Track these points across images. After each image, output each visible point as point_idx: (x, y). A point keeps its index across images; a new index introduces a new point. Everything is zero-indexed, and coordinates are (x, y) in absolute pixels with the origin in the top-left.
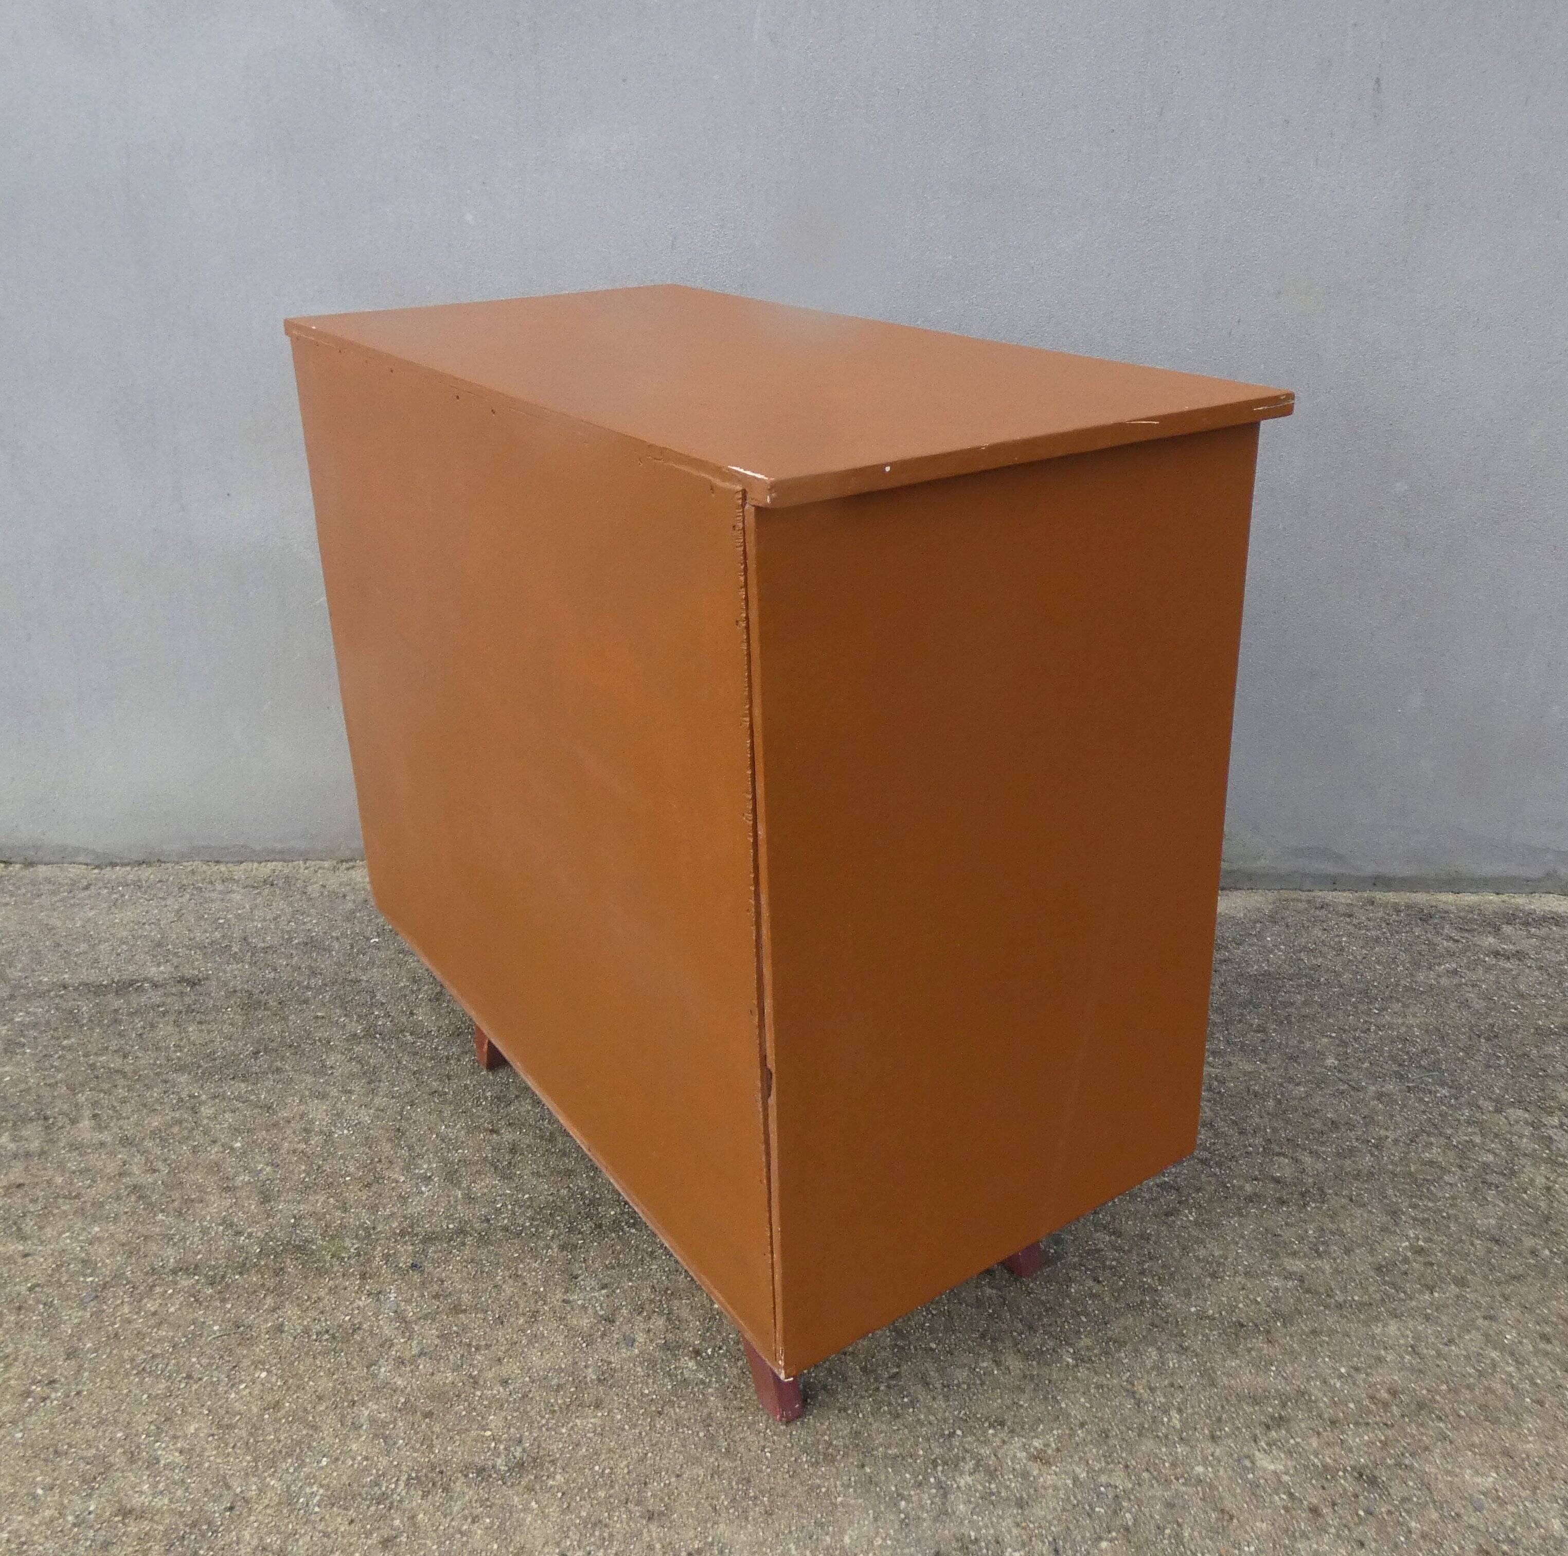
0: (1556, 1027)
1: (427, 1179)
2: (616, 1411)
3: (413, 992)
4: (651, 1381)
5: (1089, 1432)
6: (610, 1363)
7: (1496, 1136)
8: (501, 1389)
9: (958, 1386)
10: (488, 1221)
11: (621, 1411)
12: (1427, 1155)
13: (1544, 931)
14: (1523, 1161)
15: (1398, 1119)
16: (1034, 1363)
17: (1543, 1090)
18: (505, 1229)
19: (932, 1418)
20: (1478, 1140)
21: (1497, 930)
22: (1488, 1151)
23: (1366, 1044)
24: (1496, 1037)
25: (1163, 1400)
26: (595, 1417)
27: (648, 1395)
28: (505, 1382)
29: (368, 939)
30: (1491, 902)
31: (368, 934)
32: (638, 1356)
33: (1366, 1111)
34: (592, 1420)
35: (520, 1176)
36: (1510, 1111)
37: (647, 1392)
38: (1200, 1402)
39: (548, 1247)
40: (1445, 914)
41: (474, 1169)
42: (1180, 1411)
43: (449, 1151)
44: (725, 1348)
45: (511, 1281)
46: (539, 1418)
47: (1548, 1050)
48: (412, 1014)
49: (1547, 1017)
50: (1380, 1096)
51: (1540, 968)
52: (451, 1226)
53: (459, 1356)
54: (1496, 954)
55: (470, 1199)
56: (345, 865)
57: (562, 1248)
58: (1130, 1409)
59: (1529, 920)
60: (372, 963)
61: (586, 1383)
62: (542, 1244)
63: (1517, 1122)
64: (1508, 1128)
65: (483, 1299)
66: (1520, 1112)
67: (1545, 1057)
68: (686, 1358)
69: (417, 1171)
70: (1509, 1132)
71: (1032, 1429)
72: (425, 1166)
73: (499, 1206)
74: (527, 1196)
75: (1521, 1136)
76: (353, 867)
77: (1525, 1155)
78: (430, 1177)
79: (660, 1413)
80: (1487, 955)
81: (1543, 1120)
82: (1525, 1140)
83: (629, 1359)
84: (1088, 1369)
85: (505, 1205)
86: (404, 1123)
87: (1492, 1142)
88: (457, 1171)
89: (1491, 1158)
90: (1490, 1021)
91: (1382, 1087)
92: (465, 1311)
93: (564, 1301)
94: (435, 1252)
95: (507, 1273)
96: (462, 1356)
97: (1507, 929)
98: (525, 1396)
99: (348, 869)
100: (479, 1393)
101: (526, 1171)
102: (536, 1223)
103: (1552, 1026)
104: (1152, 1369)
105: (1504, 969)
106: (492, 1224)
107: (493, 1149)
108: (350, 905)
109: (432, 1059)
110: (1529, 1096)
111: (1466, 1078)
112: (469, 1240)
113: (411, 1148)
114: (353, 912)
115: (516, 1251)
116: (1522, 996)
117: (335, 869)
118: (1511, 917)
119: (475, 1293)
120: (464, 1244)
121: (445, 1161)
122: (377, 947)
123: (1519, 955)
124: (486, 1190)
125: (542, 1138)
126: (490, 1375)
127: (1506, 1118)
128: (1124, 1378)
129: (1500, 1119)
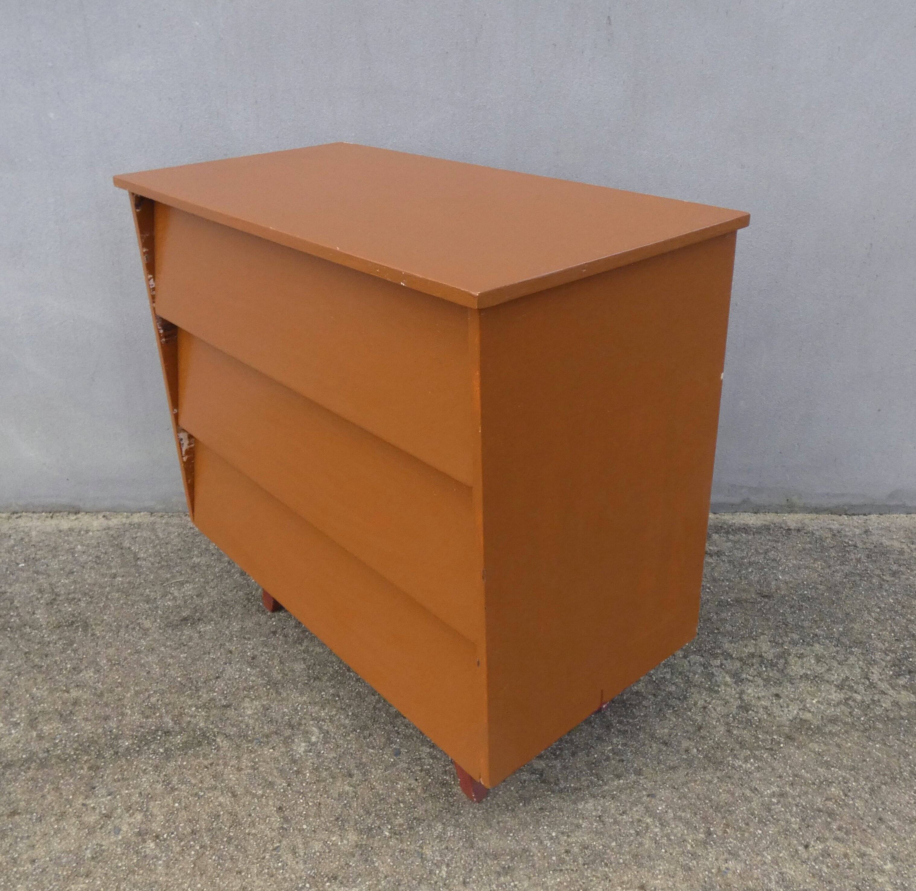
0: (731, 601)
1: (16, 724)
2: (98, 878)
3: (38, 599)
4: (124, 857)
5: (389, 882)
6: (102, 846)
7: (680, 673)
8: (30, 866)
9: (314, 853)
10: (48, 751)
11: (101, 878)
13: (737, 537)
14: (693, 690)
16: (365, 836)
17: (715, 642)
18: (58, 757)
19: (293, 876)
22: (673, 684)
25: (439, 859)
26: (84, 883)
27: (120, 867)
28: (33, 861)
29: (18, 564)
31: (18, 561)
32: (120, 840)
34: (82, 886)
35: (76, 721)
36: (692, 657)
37: (120, 865)
38: (461, 859)
39: (82, 768)
41: (48, 717)
42: (448, 865)
43: (35, 705)
44: (175, 833)
45: (52, 792)
46: (49, 885)
47: (723, 615)
48: (34, 613)
49: (727, 593)
51: (729, 562)
52: (24, 756)
53: (8, 845)
55: (40, 737)
56: (16, 516)
57: (90, 768)
58: (417, 866)
60: (17, 580)
61: (84, 860)
62: (78, 766)
63: (695, 664)
64: (688, 668)
65: (33, 805)
66: (698, 658)
67: (721, 620)
68: (150, 841)
69: (12, 720)
70: (689, 671)
71: (354, 882)
72: (18, 716)
73: (57, 741)
74: (76, 734)
75: (695, 674)
76: (20, 517)
77: (695, 686)
78: (19, 723)
79: (125, 879)
81: (711, 662)
82: (697, 676)
83: (115, 843)
84: (397, 839)
85: (61, 741)
86: (12, 688)
87: (677, 677)
88: (36, 718)
89: (674, 688)
92: (19, 814)
93: (84, 805)
94: (10, 774)
95: (52, 787)
96: (11, 845)
98: (44, 870)
99: (17, 518)
100: (15, 870)
101: (80, 717)
102: (78, 752)
103: (729, 600)
104: (437, 837)
106: (50, 754)
107: (63, 703)
108: (12, 542)
109: (39, 643)
110: (706, 646)
112: (33, 765)
113: (12, 704)
114: (13, 546)
115: (61, 772)
117: (9, 518)
119: (28, 802)
120: (29, 768)
121: (30, 712)
122: (22, 569)
124: (52, 731)
125: (95, 694)
126: (25, 857)
127: (689, 662)
128: (418, 845)
129: (685, 662)
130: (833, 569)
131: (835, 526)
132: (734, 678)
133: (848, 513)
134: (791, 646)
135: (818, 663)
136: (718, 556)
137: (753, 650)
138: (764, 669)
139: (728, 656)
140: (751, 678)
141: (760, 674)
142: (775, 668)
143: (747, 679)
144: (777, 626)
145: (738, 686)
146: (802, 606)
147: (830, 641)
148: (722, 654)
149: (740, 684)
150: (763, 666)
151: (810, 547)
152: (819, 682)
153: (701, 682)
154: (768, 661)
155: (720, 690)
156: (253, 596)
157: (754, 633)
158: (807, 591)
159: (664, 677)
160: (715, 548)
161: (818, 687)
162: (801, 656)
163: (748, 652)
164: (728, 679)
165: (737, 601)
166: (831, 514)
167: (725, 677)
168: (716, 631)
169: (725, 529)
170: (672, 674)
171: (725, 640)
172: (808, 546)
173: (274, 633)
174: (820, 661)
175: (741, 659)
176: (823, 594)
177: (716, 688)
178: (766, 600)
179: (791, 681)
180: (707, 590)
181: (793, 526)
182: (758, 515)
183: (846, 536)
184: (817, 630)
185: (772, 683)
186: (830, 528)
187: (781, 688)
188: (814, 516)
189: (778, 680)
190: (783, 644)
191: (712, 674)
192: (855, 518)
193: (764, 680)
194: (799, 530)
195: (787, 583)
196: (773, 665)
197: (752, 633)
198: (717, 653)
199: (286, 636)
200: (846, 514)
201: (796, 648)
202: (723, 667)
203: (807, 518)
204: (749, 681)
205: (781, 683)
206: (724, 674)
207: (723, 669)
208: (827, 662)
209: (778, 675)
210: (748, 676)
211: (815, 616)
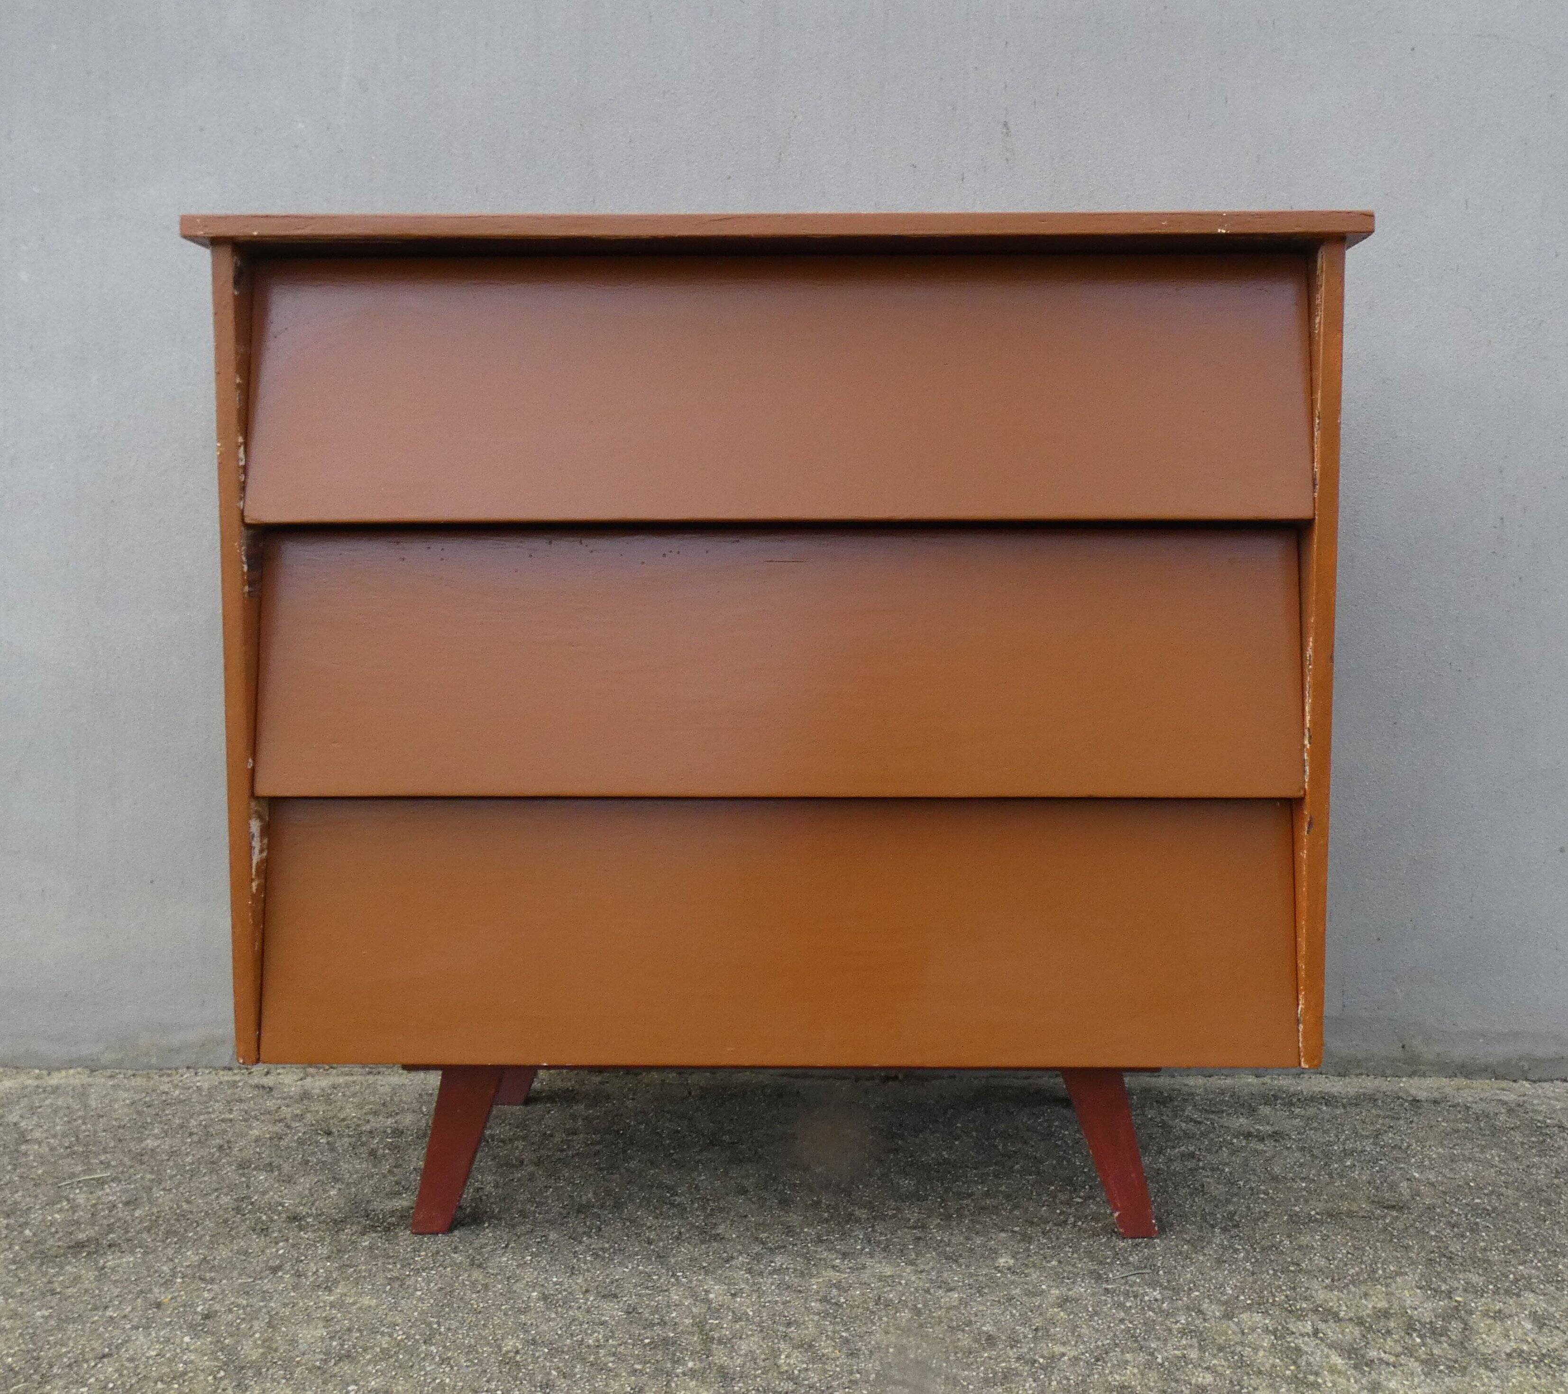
0: (1317, 1213)
7: (1221, 1349)
12: (1117, 1377)
13: (1311, 1111)
14: (1255, 1381)
15: (1085, 1330)
17: (1294, 1289)
20: (1194, 1354)
21: (1253, 1110)
22: (1208, 1368)
23: (1058, 1239)
24: (1237, 1226)
30: (1249, 1084)
33: (1038, 1322)
36: (1245, 1316)
40: (1189, 1097)
47: (1304, 1240)
49: (1306, 1201)
50: (1063, 1302)
51: (1303, 1149)
54: (1248, 1135)
59: (1291, 1101)
63: (1253, 1330)
64: (1239, 1338)
66: (1258, 1317)
70: (1242, 1344)
75: (1256, 1349)
77: (1260, 1372)
80: (1237, 1137)
82: (1261, 1353)
87: (1214, 1356)
89: (1209, 1378)
90: (1231, 1208)
91: (1069, 1290)
97: (1265, 1110)
103: (1313, 1213)
105: (1256, 1151)
111: (1189, 1276)
116: (1275, 1178)
118: (1271, 1098)
123: (1276, 1136)
129: (1229, 1327)
130: (1526, 1162)
131: (1510, 1097)
132: (1350, 1358)
133: (1530, 1076)
134: (1471, 1296)
135: (1540, 1328)
136: (1276, 1141)
137: (1383, 1304)
138: (1418, 1340)
139: (1330, 1315)
140: (1392, 1359)
141: (1410, 1351)
142: (1443, 1339)
143: (1381, 1360)
144: (1430, 1260)
145: (1363, 1373)
146: (1477, 1224)
147: (1557, 1289)
148: (1315, 1311)
149: (1366, 1369)
150: (1415, 1335)
151: (1467, 1128)
152: (1554, 1366)
153: (1273, 1366)
154: (1423, 1325)
155: (1320, 1380)
156: (252, 1203)
157: (1380, 1272)
158: (1479, 1198)
159: (1184, 1356)
160: (1268, 1128)
161: (1554, 1376)
162: (1499, 1316)
163: (1374, 1308)
164: (1337, 1360)
165: (1331, 1215)
166: (1496, 1079)
167: (1327, 1356)
168: (1292, 1268)
169: (1283, 1099)
170: (1202, 1349)
171: (1315, 1284)
172: (1463, 1126)
173: (275, 1270)
174: (1545, 1324)
175: (1360, 1322)
176: (1517, 1204)
177: (1311, 1378)
178: (1395, 1213)
179: (1487, 1363)
180: (1262, 1196)
181: (1422, 1095)
182: (1347, 1080)
183: (1535, 1111)
184: (1521, 1267)
185: (1442, 1367)
186: (1500, 1100)
187: (1467, 1379)
188: (1462, 1081)
189: (1456, 1361)
190: (1450, 1292)
191: (1298, 1349)
192: (1546, 1085)
193: (1423, 1362)
194: (1435, 1102)
195: (1432, 1184)
196: (1437, 1334)
197: (1374, 1271)
198: (1301, 1309)
199: (299, 1275)
200: (1527, 1080)
201: (1483, 1300)
202: (1321, 1335)
203: (1446, 1085)
204: (1388, 1364)
205: (1465, 1368)
206: (1326, 1350)
207: (1321, 1339)
208: (1562, 1326)
209: (1452, 1353)
210: (1383, 1355)
211: (1509, 1242)
